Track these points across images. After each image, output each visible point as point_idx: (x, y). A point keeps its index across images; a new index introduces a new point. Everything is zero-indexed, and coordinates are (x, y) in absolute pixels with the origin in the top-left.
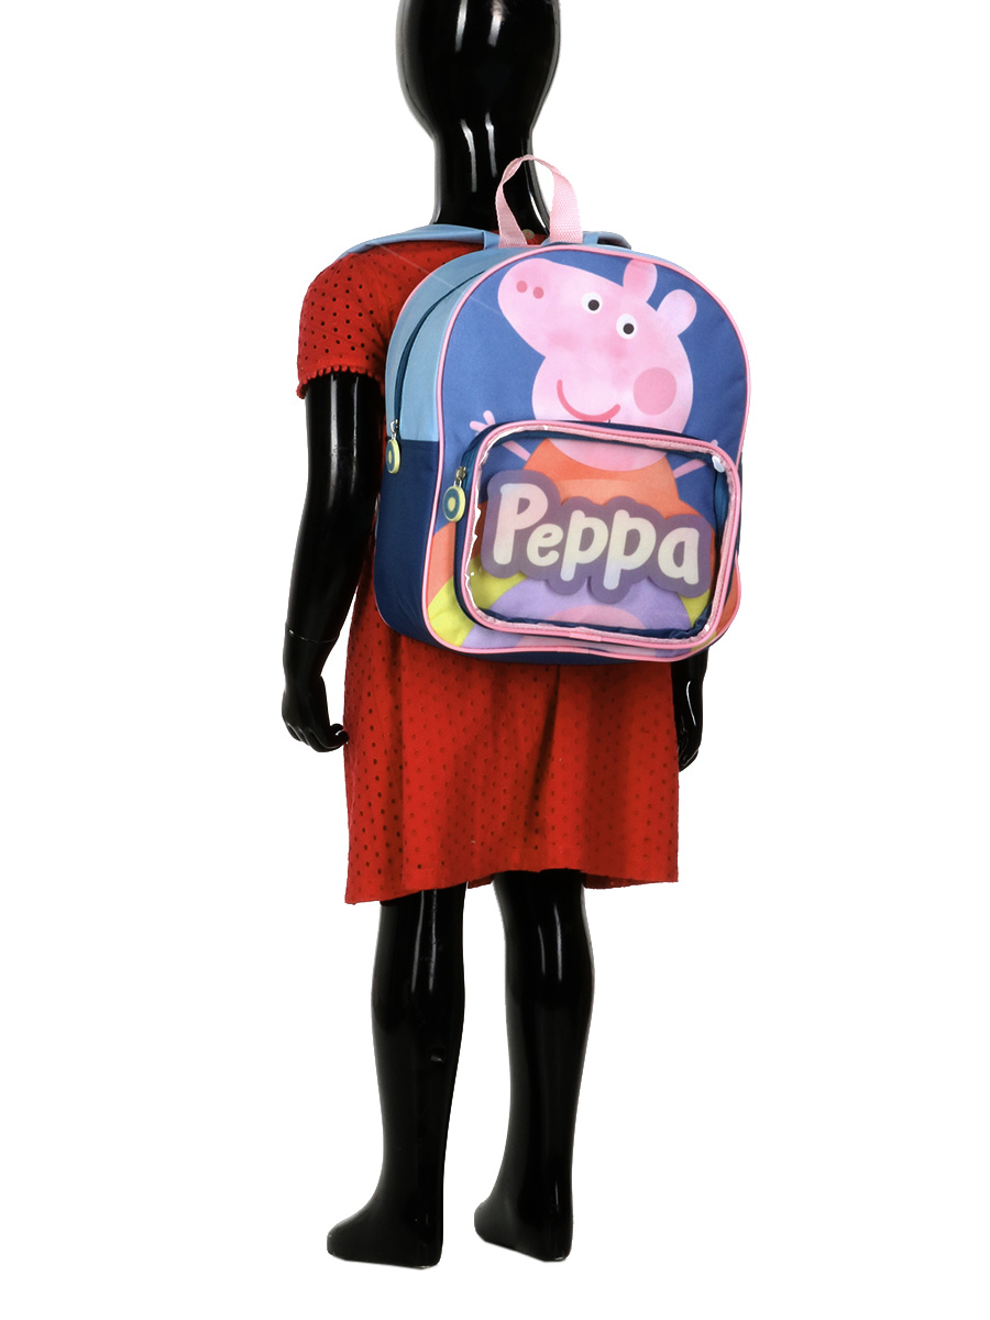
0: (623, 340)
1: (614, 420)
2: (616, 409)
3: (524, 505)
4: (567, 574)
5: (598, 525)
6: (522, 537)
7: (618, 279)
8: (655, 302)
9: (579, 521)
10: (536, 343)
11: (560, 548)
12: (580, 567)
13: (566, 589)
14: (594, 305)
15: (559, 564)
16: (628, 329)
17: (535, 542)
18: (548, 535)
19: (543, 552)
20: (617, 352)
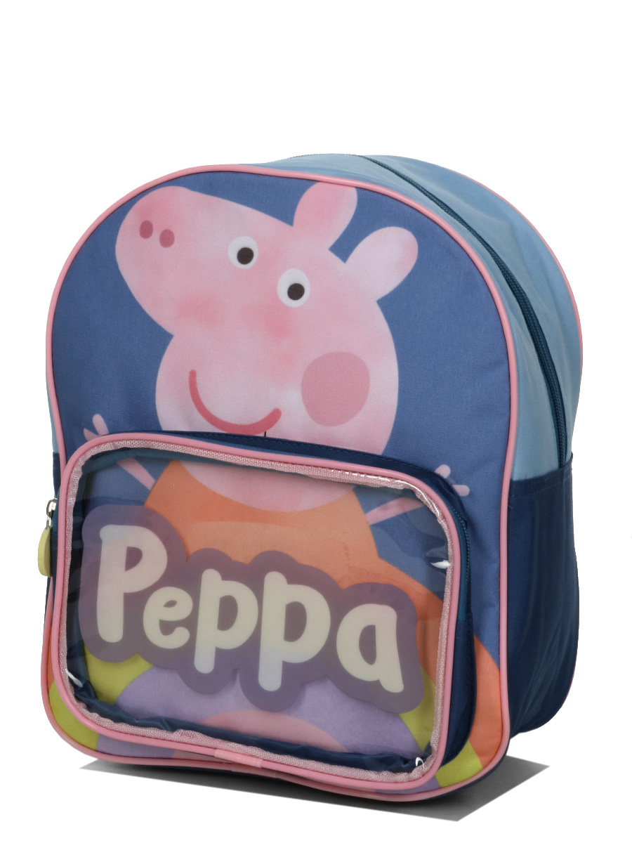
0: (288, 309)
1: (272, 433)
2: (275, 416)
3: (134, 557)
4: (204, 662)
5: (241, 593)
6: (135, 603)
7: (286, 215)
8: (343, 248)
9: (214, 585)
10: (161, 312)
11: (191, 623)
12: (220, 654)
13: (206, 685)
14: (245, 256)
15: (189, 648)
16: (296, 291)
17: (154, 613)
18: (171, 604)
19: (167, 628)
20: (277, 326)
